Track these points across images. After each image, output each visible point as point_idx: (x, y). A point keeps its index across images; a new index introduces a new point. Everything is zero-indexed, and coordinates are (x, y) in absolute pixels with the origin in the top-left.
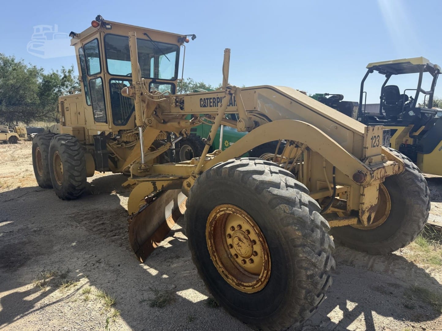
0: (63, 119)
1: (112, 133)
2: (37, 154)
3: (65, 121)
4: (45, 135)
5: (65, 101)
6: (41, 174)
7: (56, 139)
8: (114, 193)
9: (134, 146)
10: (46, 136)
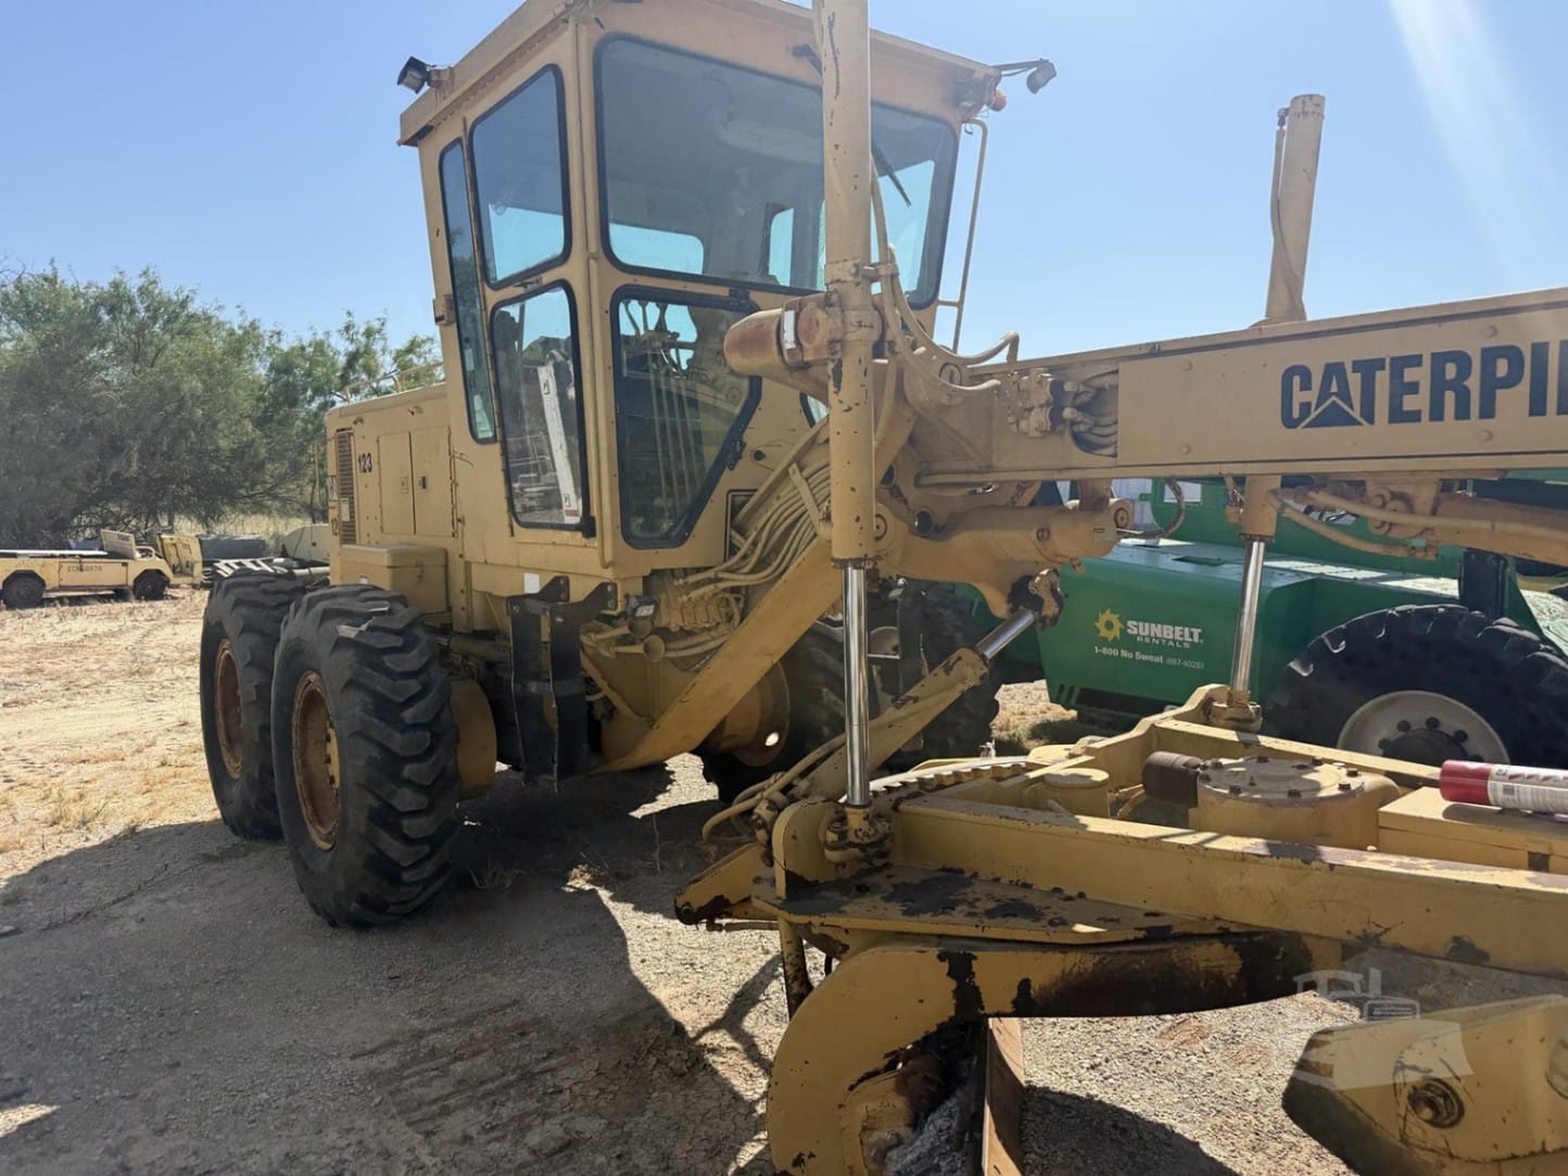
0: (345, 508)
1: (615, 586)
2: (219, 673)
3: (352, 517)
4: (259, 584)
5: (357, 429)
6: (233, 767)
7: (313, 611)
8: (579, 882)
9: (713, 652)
10: (265, 592)
